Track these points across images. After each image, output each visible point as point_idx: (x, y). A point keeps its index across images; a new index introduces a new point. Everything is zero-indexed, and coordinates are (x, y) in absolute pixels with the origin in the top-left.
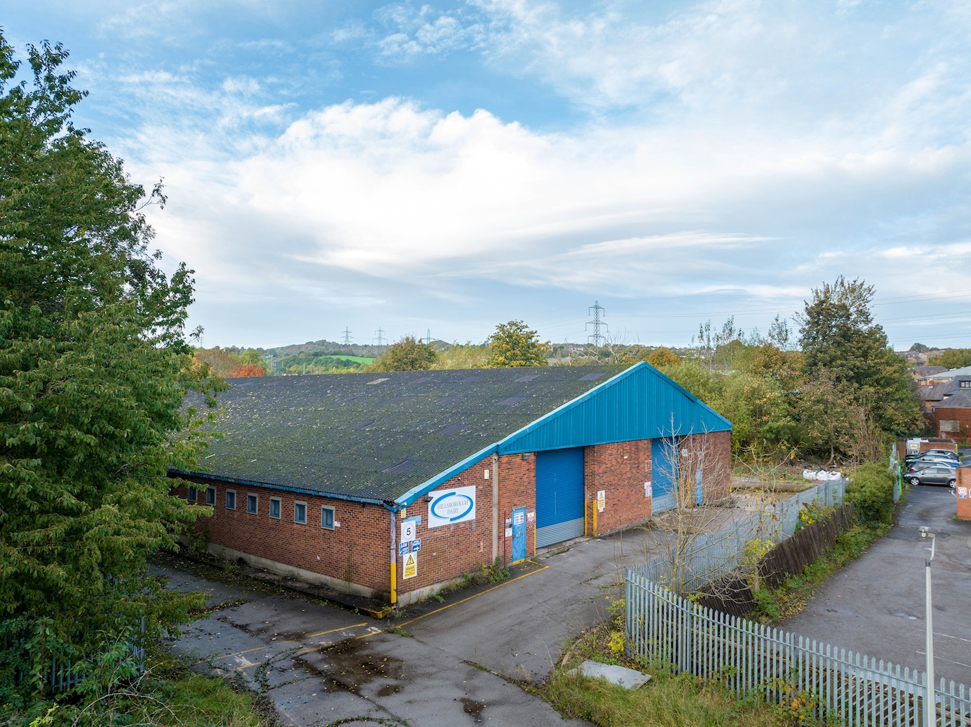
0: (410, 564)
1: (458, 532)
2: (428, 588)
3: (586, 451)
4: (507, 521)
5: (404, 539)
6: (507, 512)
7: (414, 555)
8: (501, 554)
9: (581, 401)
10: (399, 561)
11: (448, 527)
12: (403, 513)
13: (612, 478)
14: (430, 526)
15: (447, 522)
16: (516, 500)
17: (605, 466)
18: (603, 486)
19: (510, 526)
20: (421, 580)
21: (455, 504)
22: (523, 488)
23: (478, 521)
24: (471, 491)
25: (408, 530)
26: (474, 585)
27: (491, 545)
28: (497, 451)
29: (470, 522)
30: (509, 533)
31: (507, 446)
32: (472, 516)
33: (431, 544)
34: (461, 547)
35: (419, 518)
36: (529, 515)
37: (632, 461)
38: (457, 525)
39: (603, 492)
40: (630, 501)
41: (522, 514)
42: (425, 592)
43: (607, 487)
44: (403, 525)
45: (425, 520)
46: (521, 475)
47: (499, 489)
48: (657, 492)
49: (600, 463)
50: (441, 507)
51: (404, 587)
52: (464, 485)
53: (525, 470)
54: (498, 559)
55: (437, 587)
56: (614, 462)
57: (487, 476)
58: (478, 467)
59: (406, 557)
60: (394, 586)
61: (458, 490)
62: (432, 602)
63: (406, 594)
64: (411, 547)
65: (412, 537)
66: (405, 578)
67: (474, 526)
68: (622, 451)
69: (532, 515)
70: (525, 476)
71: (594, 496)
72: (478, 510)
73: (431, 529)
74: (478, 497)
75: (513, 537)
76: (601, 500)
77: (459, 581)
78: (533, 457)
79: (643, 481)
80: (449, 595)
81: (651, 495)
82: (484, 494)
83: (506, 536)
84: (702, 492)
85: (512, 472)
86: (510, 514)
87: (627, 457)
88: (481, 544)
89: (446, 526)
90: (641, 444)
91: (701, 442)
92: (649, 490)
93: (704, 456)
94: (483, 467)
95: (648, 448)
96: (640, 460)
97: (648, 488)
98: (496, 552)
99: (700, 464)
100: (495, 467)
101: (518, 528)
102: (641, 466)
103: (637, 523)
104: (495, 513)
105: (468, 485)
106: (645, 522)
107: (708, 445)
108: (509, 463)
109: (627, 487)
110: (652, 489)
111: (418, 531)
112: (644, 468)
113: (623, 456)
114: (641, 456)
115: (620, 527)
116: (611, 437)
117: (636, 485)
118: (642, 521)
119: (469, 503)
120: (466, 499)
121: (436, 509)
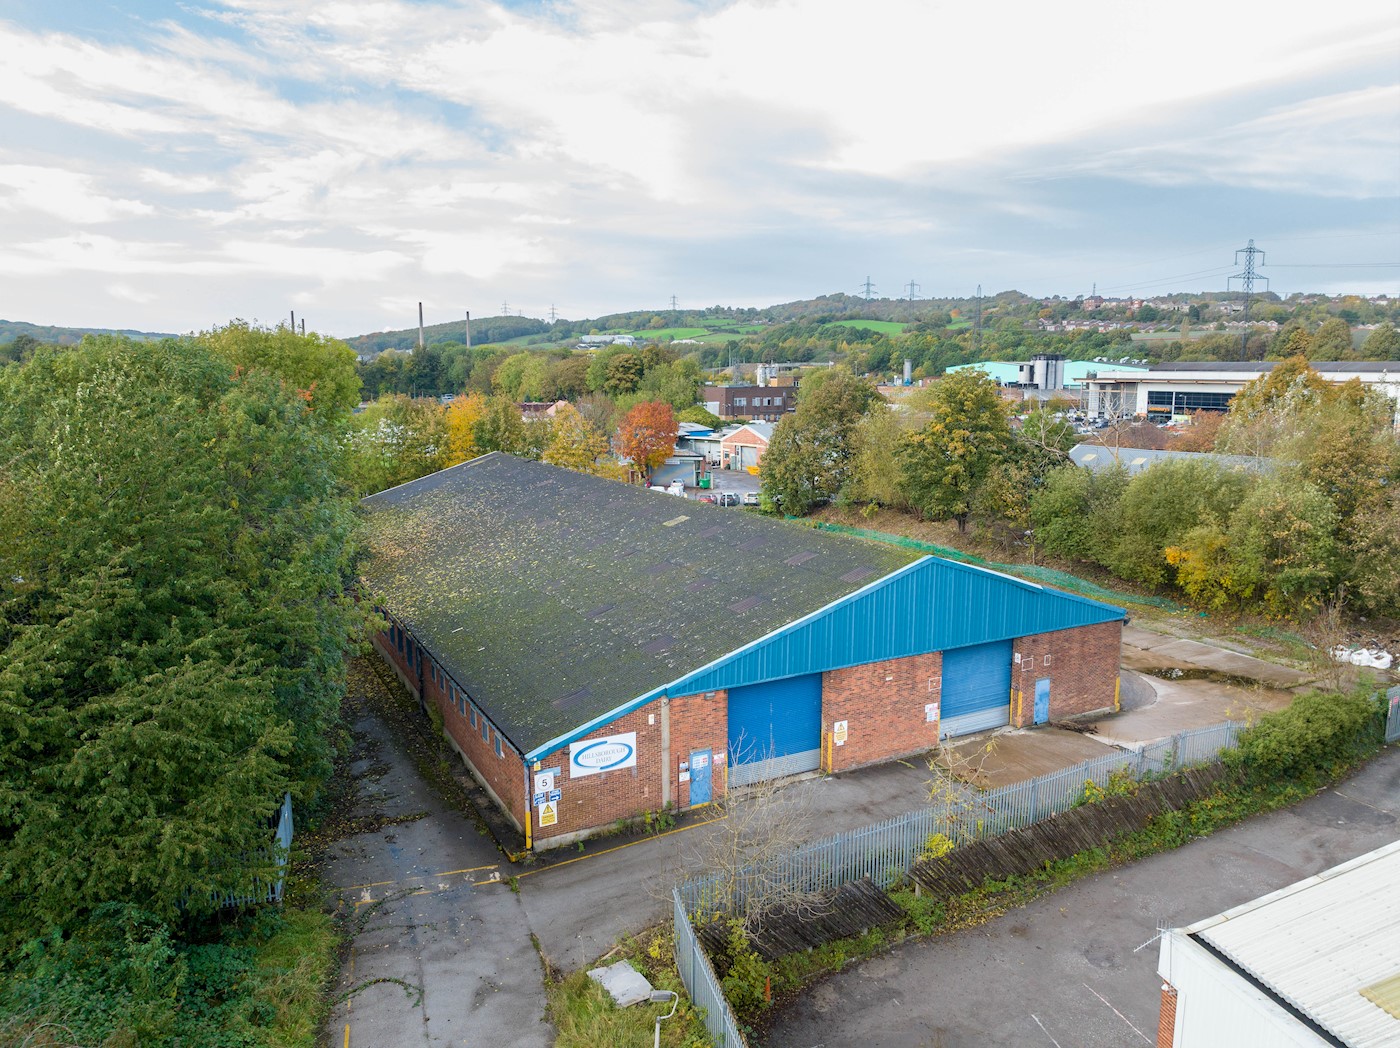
0: (548, 814)
1: (611, 781)
2: (574, 833)
3: (824, 675)
4: (681, 765)
5: (539, 789)
6: (682, 756)
7: (553, 805)
8: (674, 798)
9: (805, 624)
10: (534, 811)
11: (598, 775)
12: (537, 766)
13: (862, 706)
14: (573, 775)
15: (597, 771)
16: (696, 743)
17: (849, 692)
18: (844, 716)
19: (687, 770)
20: (562, 826)
21: (606, 753)
22: (706, 730)
23: (639, 767)
24: (630, 738)
25: (544, 781)
26: (630, 832)
27: (660, 790)
28: (665, 693)
29: (629, 769)
30: (684, 777)
31: (678, 690)
32: (632, 762)
33: (574, 797)
34: (617, 794)
35: (558, 770)
36: (716, 757)
37: (901, 682)
38: (610, 774)
39: (845, 724)
40: (896, 728)
41: (706, 756)
42: (555, 841)
43: (853, 717)
44: (536, 777)
45: (566, 770)
46: (704, 716)
47: (671, 733)
48: (945, 713)
49: (839, 691)
50: (586, 757)
51: (542, 834)
52: (619, 733)
53: (712, 709)
54: (669, 803)
55: (584, 834)
56: (866, 687)
57: (651, 720)
58: (638, 713)
59: (542, 808)
60: (529, 833)
61: (609, 739)
62: (571, 851)
63: (545, 840)
64: (547, 797)
65: (550, 787)
66: (541, 825)
67: (634, 772)
68: (882, 671)
69: (721, 757)
70: (710, 717)
71: (831, 727)
72: (639, 757)
73: (575, 779)
74: (639, 743)
75: (692, 780)
76: (839, 732)
77: (613, 827)
78: (722, 695)
79: (922, 705)
80: (593, 844)
81: (938, 718)
82: (649, 739)
83: (681, 780)
84: (1047, 707)
85: (689, 714)
86: (687, 758)
87: (891, 678)
88: (646, 789)
89: (594, 775)
90: (919, 660)
91: (1051, 643)
92: (933, 713)
93: (1057, 659)
94: (647, 712)
95: (934, 663)
96: (917, 679)
97: (932, 711)
98: (667, 796)
99: (1045, 672)
100: (665, 711)
101: (700, 771)
102: (920, 686)
103: (908, 753)
104: (665, 757)
105: (625, 732)
106: (924, 752)
107: (1067, 645)
108: (684, 705)
109: (890, 714)
110: (938, 711)
111: (558, 782)
112: (926, 688)
113: (884, 678)
114: (921, 674)
115: (875, 760)
116: (862, 658)
117: (909, 710)
118: (918, 751)
119: (627, 750)
120: (622, 747)
121: (580, 760)
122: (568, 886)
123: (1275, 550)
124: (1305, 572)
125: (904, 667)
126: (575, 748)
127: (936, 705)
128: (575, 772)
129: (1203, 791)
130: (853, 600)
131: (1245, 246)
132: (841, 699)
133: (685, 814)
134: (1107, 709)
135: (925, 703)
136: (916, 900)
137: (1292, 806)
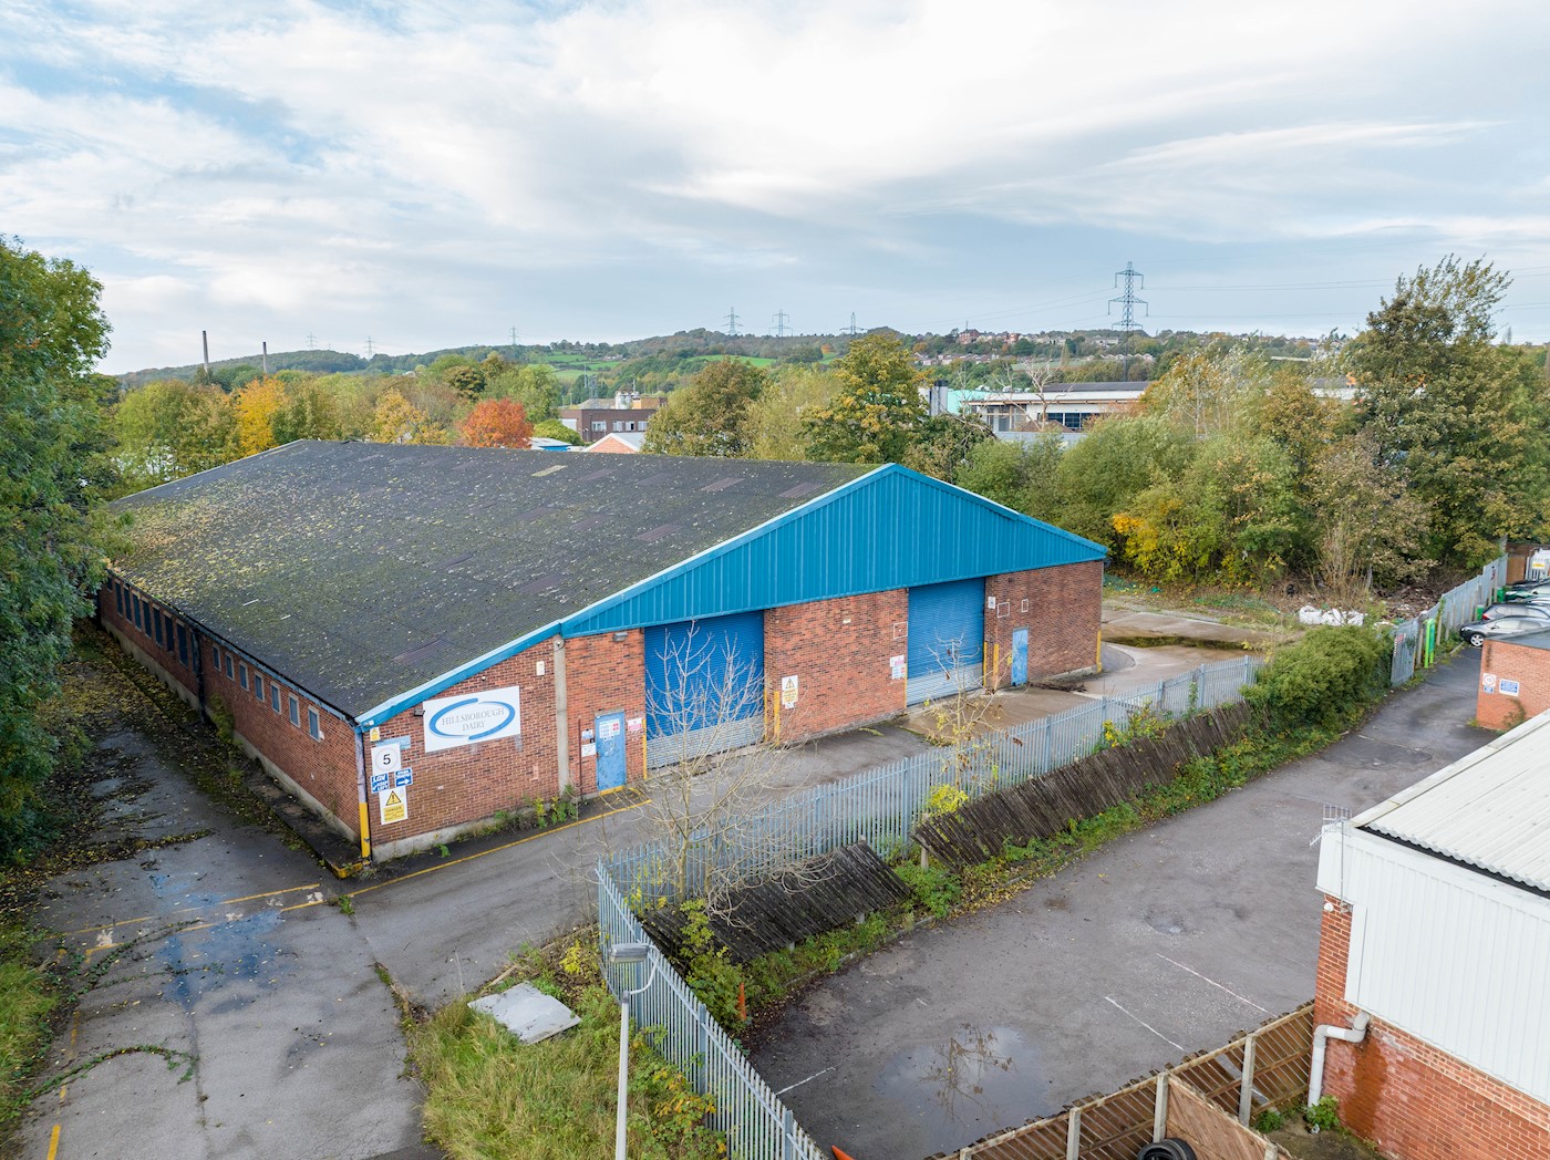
0: (394, 806)
1: (485, 756)
2: (433, 833)
3: (766, 615)
4: (584, 734)
5: (379, 769)
6: (585, 721)
7: (401, 791)
8: (574, 780)
9: (742, 543)
10: (372, 802)
11: (466, 749)
12: (375, 734)
13: (815, 656)
14: (428, 749)
15: (465, 742)
16: (603, 702)
17: (799, 638)
18: (793, 669)
19: (592, 740)
20: (416, 823)
21: (477, 716)
22: (616, 684)
23: (525, 737)
24: (511, 695)
25: (387, 756)
26: (515, 828)
27: (555, 770)
28: (559, 631)
29: (511, 740)
30: (588, 750)
31: (578, 626)
32: (514, 729)
34: (495, 775)
35: (406, 740)
36: (630, 723)
37: (861, 627)
38: (484, 746)
39: (795, 679)
40: (857, 687)
41: (617, 721)
42: (404, 846)
43: (804, 670)
44: (374, 751)
45: (419, 740)
46: (613, 664)
47: (569, 688)
48: (914, 670)
49: (787, 635)
50: (448, 722)
51: (382, 835)
52: (495, 687)
53: (622, 655)
54: (569, 787)
55: (449, 834)
56: (819, 631)
57: (540, 668)
58: (522, 659)
59: (384, 796)
60: (365, 834)
61: (483, 696)
62: (432, 856)
63: (389, 845)
64: (392, 781)
65: (396, 765)
66: (384, 822)
67: (518, 744)
68: (838, 611)
69: (637, 723)
70: (621, 666)
71: (777, 684)
72: (524, 722)
73: (432, 754)
74: (524, 702)
75: (598, 756)
76: (789, 690)
77: (491, 823)
78: (637, 636)
79: (886, 657)
80: (462, 846)
81: (905, 675)
82: (538, 696)
83: (583, 755)
84: (1025, 664)
85: (593, 662)
86: (591, 724)
87: (849, 621)
88: (536, 768)
89: (461, 748)
90: (882, 598)
91: (1028, 583)
92: (900, 667)
93: (1035, 605)
94: (533, 658)
95: (899, 603)
96: (880, 624)
97: (898, 665)
98: (565, 778)
99: (1024, 620)
100: (559, 657)
101: (609, 742)
102: (883, 632)
103: (871, 719)
104: (561, 723)
105: (503, 686)
106: (889, 719)
107: (1045, 587)
108: (586, 648)
109: (848, 668)
110: (905, 666)
111: (406, 758)
112: (889, 635)
113: (841, 619)
114: (884, 617)
115: (832, 728)
116: (813, 593)
117: (871, 663)
118: (883, 717)
119: (507, 713)
120: (501, 707)
121: (439, 725)
122: (429, 899)
123: (1235, 507)
124: (1268, 527)
125: (865, 607)
126: (431, 708)
127: (902, 657)
128: (432, 743)
129: (1230, 736)
130: (802, 514)
131: (1125, 268)
132: (789, 646)
133: (590, 802)
134: (1088, 669)
135: (890, 655)
136: (924, 872)
137: (1319, 752)
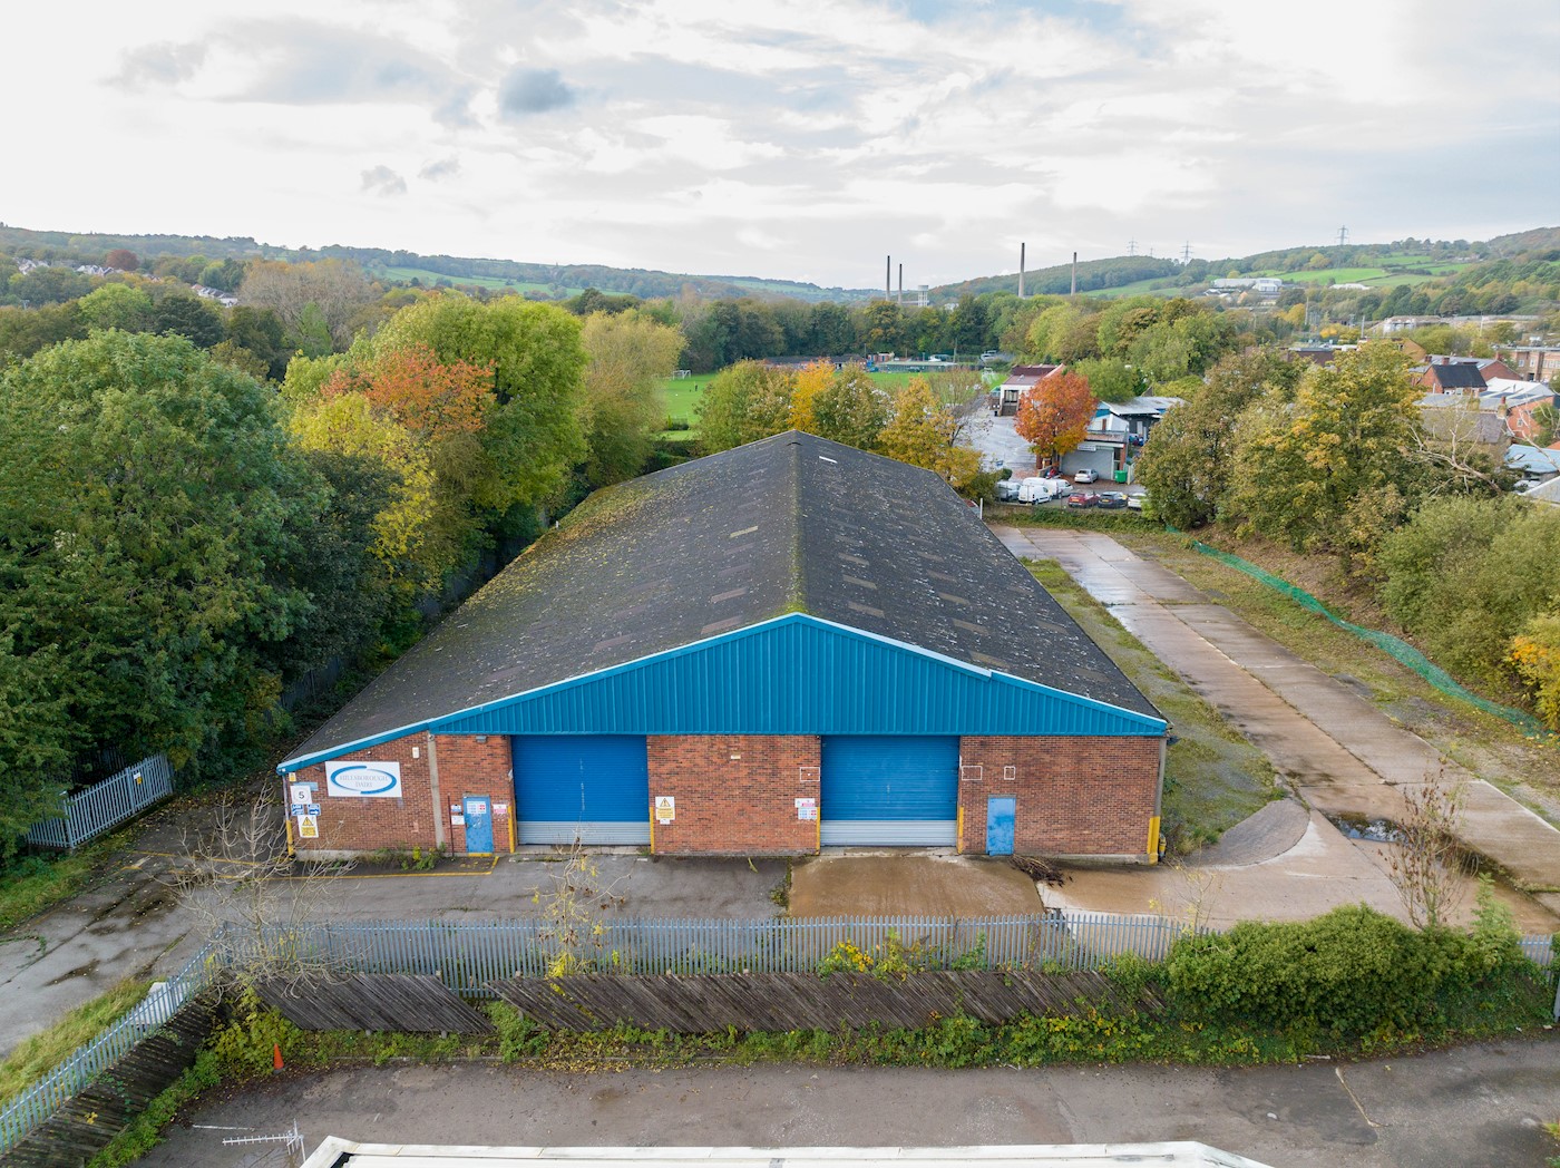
0: (308, 826)
1: (371, 807)
2: (337, 852)
3: (648, 739)
4: (453, 807)
5: (297, 800)
6: (454, 798)
7: (313, 819)
8: (447, 840)
10: (293, 820)
11: (360, 799)
12: (292, 777)
13: (695, 784)
14: (331, 794)
15: (358, 795)
16: (469, 787)
17: (674, 765)
18: (669, 791)
19: (461, 813)
20: (323, 842)
21: (366, 778)
22: (481, 775)
23: (405, 799)
24: (394, 768)
25: (302, 794)
27: (433, 828)
28: (428, 727)
29: (393, 800)
30: (458, 820)
31: (443, 726)
32: (396, 793)
33: (333, 813)
34: (383, 822)
35: (315, 785)
36: (496, 807)
37: (755, 764)
38: (374, 800)
39: (671, 800)
40: (750, 819)
42: (317, 854)
43: (682, 795)
44: (292, 787)
45: (323, 786)
46: (478, 759)
47: (439, 772)
48: (828, 813)
49: (661, 761)
50: (346, 778)
52: (380, 760)
53: (487, 754)
54: (443, 844)
55: (349, 854)
56: (700, 761)
57: (416, 752)
58: (400, 743)
59: (302, 819)
60: (290, 841)
61: (368, 764)
63: (306, 851)
64: (306, 810)
65: (308, 800)
66: (302, 836)
67: (401, 804)
68: (723, 747)
69: (503, 808)
70: (486, 762)
71: (652, 801)
72: (404, 789)
73: (334, 798)
74: (403, 775)
75: (467, 826)
76: (664, 808)
77: (379, 854)
78: (500, 741)
79: (789, 797)
81: (817, 817)
82: (414, 773)
83: (453, 823)
84: (1011, 834)
85: (459, 755)
86: (459, 801)
87: (739, 757)
88: (416, 824)
89: (355, 798)
90: (782, 741)
91: (1016, 750)
92: (809, 811)
93: (1028, 775)
94: (411, 744)
95: (808, 749)
96: (780, 764)
97: (807, 808)
98: (440, 838)
100: (431, 746)
101: (477, 818)
102: (785, 773)
103: (759, 852)
104: (436, 795)
105: (386, 760)
106: (795, 855)
107: (1047, 758)
108: (452, 744)
109: (738, 800)
110: (817, 810)
111: (315, 796)
112: (795, 777)
113: (728, 755)
114: (785, 759)
115: (718, 850)
116: (690, 726)
117: (769, 800)
118: (785, 852)
119: (390, 781)
120: (385, 776)
121: (337, 778)
125: (759, 747)
127: (812, 801)
128: (333, 791)
132: (664, 769)
133: (458, 859)
134: (1131, 857)
135: (794, 796)
